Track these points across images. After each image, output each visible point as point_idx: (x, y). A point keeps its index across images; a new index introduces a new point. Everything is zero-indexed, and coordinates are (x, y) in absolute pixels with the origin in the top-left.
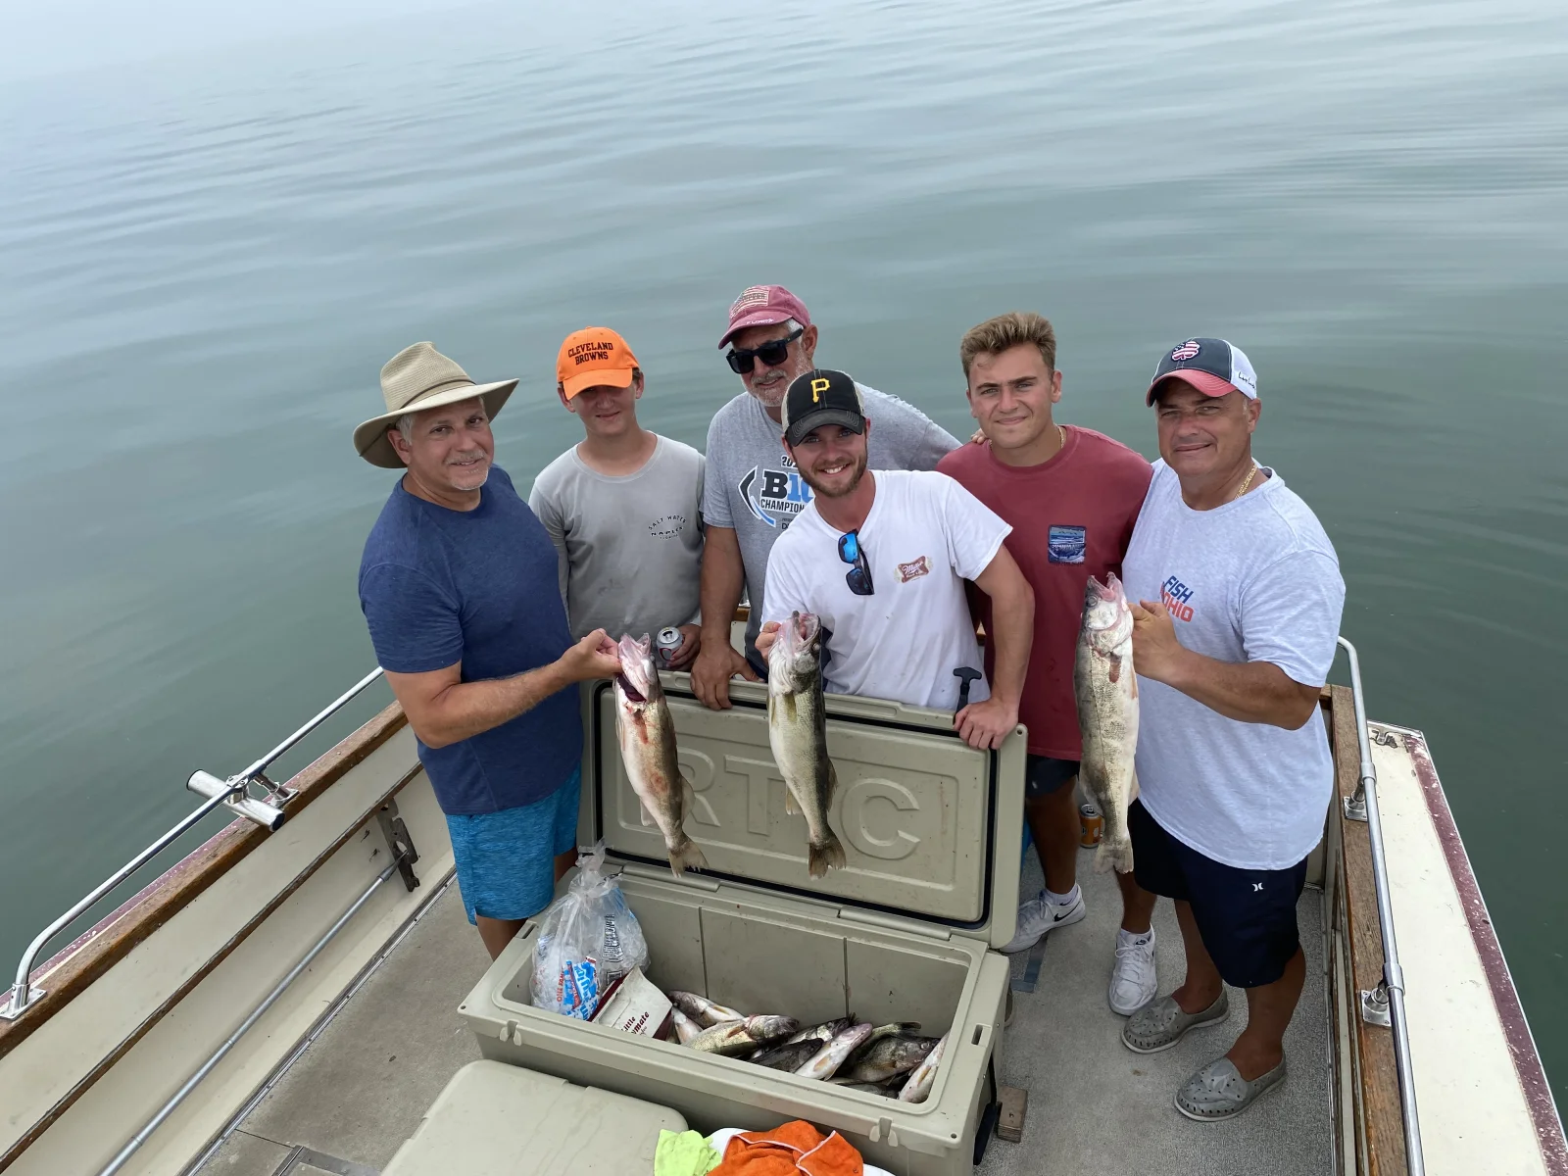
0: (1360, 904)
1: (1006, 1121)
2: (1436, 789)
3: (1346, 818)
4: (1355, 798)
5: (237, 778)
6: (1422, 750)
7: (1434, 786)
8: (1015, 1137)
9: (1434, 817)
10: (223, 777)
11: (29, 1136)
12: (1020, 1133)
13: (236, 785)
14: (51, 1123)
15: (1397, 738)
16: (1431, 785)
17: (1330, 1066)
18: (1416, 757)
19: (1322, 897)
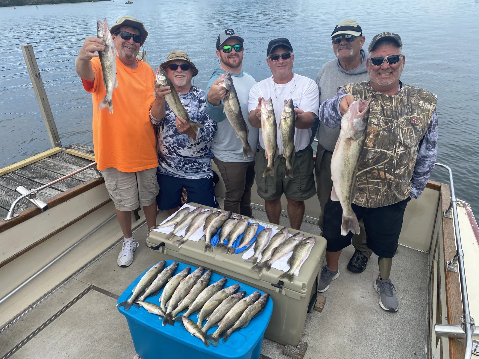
0: (447, 239)
1: (318, 304)
2: (473, 219)
3: (444, 217)
4: (448, 210)
5: (34, 190)
6: (469, 208)
7: (473, 218)
8: (320, 310)
9: (472, 226)
10: (28, 189)
11: (8, 260)
12: (322, 309)
13: (32, 193)
14: (15, 258)
15: (461, 204)
16: (471, 217)
17: (428, 303)
18: (467, 209)
19: (429, 256)
